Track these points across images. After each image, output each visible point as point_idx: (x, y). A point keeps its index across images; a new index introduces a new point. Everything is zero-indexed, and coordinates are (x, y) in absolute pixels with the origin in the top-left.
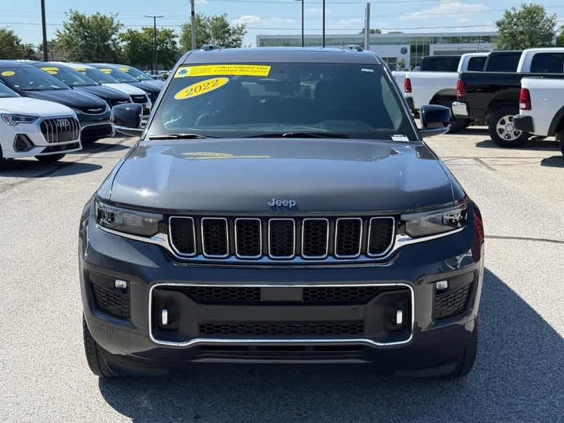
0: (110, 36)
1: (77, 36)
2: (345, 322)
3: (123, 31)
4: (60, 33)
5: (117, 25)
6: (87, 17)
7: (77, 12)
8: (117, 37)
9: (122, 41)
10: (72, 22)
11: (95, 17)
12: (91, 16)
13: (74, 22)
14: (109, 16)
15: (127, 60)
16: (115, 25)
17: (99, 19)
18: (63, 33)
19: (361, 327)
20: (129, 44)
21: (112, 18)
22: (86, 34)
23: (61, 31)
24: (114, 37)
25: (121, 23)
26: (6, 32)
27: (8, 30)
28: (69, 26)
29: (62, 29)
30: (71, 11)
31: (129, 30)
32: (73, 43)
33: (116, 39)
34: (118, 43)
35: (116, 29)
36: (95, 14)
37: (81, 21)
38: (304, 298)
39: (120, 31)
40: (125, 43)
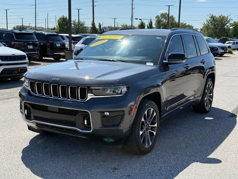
0: (226, 24)
1: (211, 24)
2: (66, 121)
3: (232, 22)
4: (204, 23)
5: (230, 19)
6: (216, 16)
7: (212, 15)
8: (229, 25)
9: (231, 26)
10: (210, 19)
11: (220, 17)
12: (218, 16)
13: (211, 19)
14: (226, 16)
15: (232, 34)
16: (229, 19)
17: (221, 17)
18: (206, 24)
19: (75, 123)
20: (233, 28)
21: (228, 17)
22: (216, 24)
23: (205, 23)
24: (227, 25)
25: (231, 19)
26: (184, 24)
27: (184, 23)
28: (208, 20)
29: (206, 22)
30: (210, 14)
31: (234, 22)
32: (209, 27)
33: (228, 26)
34: (229, 27)
35: (229, 21)
36: (220, 15)
37: (214, 18)
38: (59, 111)
39: (230, 22)
40: (231, 27)
